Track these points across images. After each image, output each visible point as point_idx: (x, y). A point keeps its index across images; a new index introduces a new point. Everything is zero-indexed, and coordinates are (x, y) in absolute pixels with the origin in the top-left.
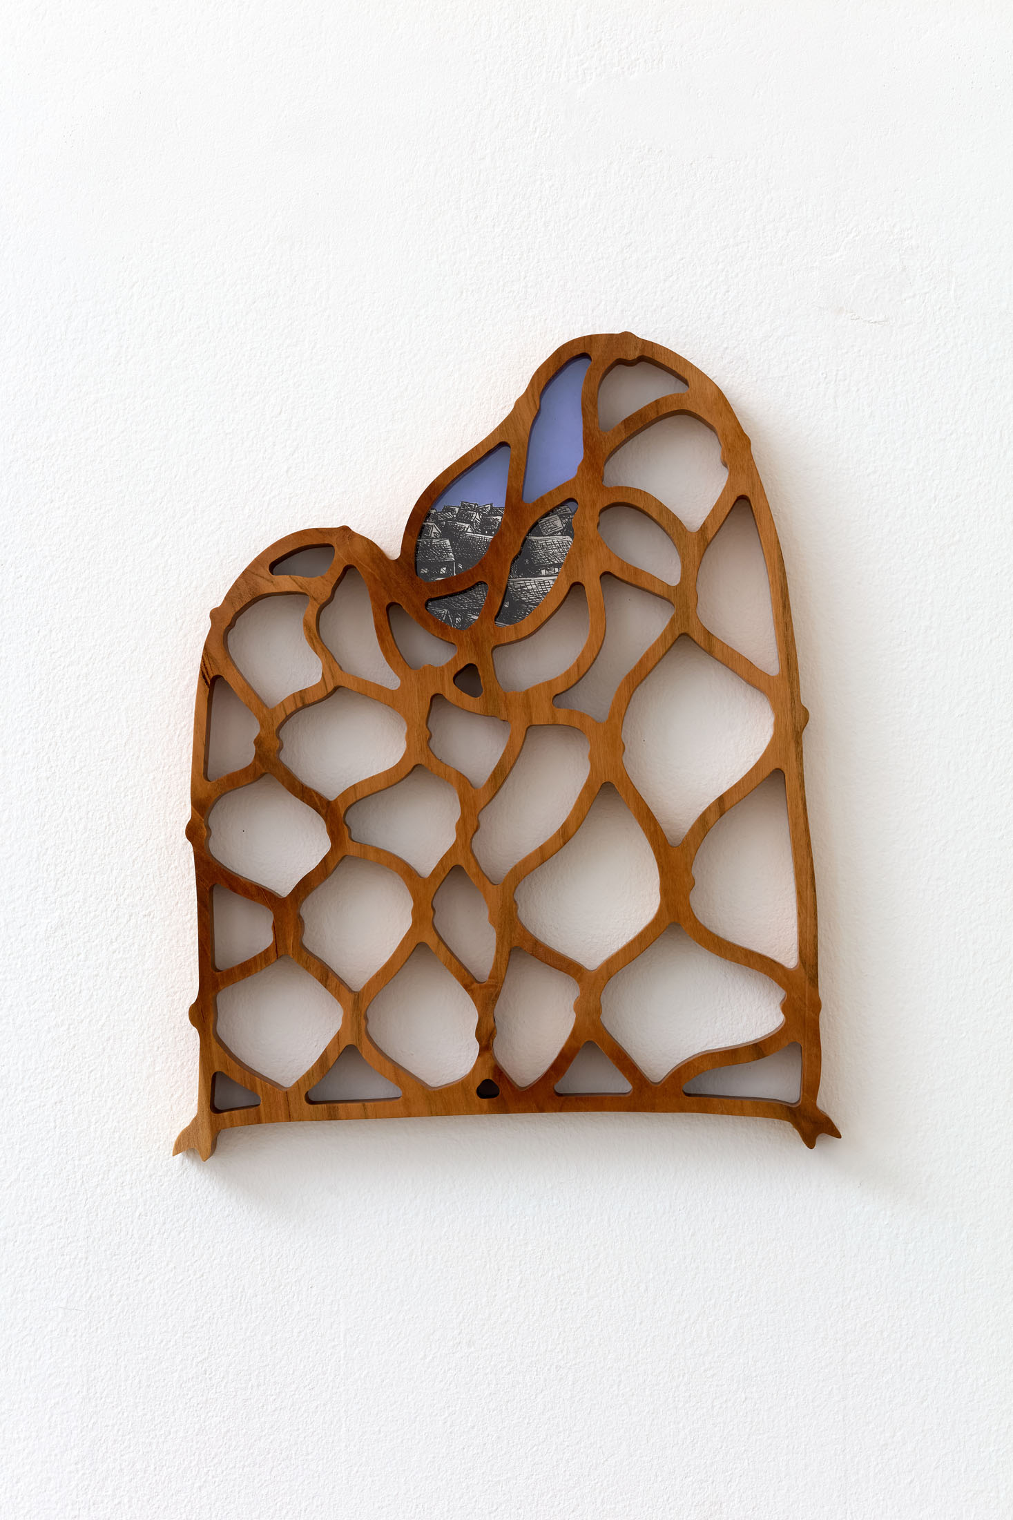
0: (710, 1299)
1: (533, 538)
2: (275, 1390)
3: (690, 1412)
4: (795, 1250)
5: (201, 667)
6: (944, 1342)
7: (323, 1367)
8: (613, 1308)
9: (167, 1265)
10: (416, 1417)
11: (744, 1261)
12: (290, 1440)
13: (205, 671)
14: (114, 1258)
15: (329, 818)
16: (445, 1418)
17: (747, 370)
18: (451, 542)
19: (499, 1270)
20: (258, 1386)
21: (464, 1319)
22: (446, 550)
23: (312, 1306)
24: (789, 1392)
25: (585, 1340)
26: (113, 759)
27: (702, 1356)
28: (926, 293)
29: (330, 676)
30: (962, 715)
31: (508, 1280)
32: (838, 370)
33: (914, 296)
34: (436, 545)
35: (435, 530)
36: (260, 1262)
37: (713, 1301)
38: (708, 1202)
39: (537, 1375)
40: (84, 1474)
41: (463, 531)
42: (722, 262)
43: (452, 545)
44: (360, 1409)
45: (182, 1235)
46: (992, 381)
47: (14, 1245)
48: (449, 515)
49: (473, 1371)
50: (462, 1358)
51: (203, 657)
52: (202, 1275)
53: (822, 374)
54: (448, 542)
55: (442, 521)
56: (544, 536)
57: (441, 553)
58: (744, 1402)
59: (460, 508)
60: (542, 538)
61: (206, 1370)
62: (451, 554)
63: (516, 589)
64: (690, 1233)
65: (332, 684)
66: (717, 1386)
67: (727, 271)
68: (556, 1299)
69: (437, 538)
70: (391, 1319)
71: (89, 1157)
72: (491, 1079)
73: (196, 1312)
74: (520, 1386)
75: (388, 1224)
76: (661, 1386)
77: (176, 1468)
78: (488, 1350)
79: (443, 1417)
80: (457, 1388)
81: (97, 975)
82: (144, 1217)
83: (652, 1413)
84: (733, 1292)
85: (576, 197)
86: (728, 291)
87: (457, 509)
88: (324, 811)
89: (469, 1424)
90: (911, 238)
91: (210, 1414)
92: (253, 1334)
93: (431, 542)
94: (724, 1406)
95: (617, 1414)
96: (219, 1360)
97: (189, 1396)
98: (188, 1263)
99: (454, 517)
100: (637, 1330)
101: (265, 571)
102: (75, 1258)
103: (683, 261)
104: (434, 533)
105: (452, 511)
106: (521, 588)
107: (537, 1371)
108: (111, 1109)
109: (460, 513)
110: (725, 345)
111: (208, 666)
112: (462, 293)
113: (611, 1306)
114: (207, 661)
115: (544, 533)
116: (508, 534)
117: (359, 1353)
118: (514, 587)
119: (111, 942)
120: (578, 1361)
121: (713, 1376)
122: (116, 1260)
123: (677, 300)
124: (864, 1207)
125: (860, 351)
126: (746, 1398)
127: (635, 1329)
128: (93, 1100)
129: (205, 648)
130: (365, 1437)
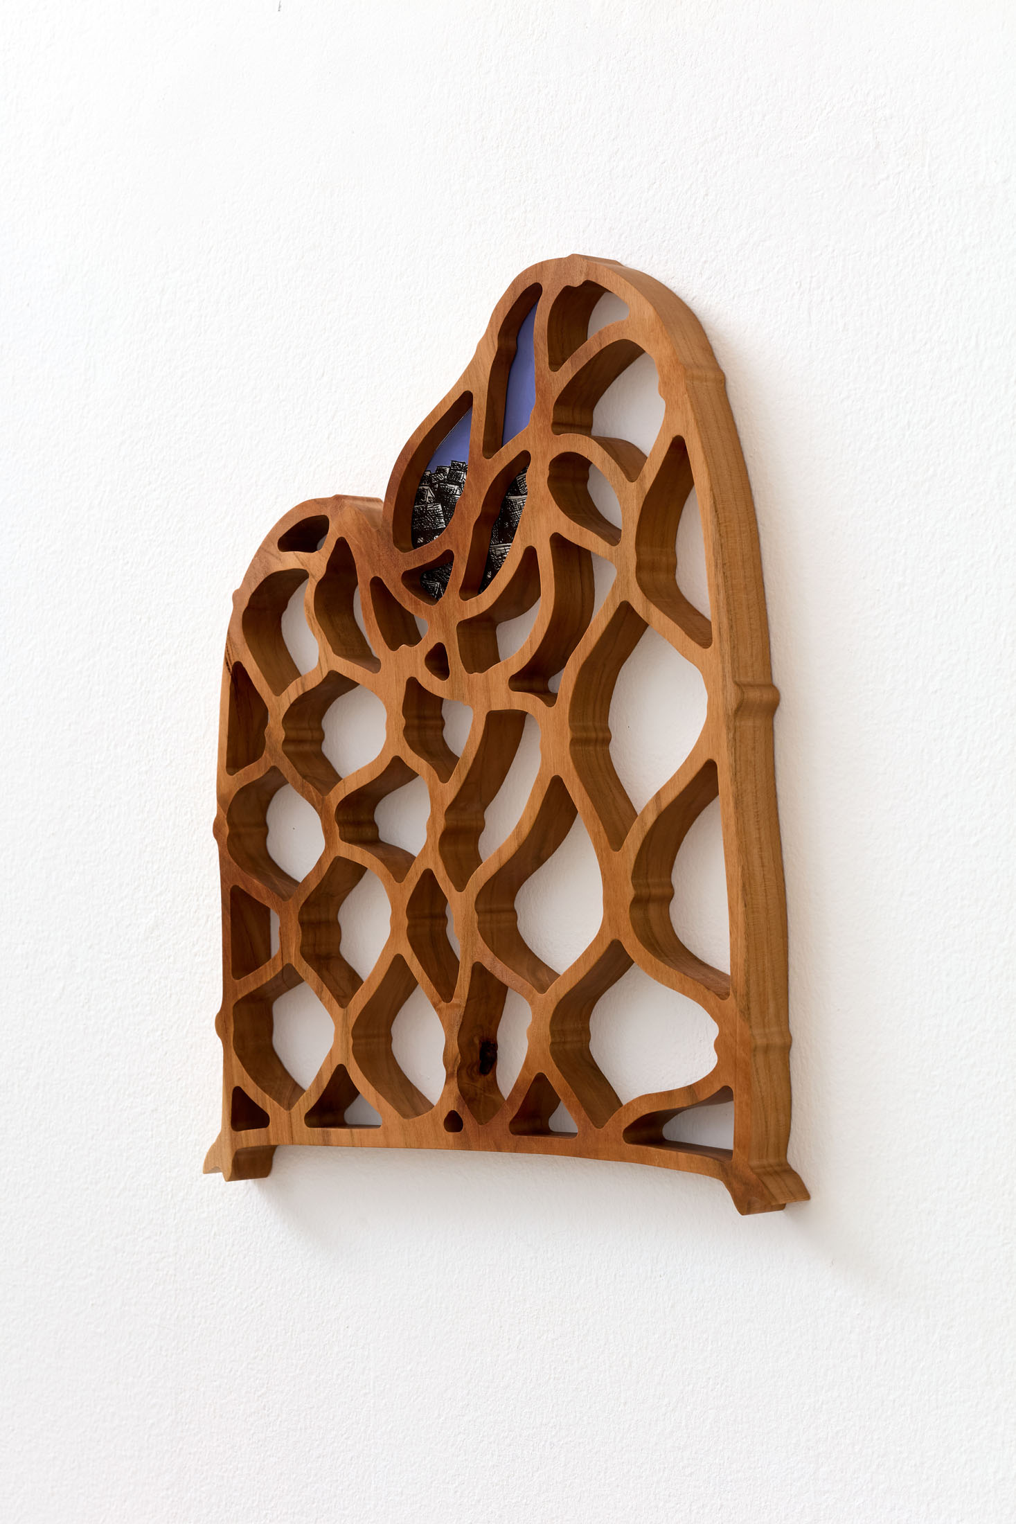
0: (689, 1384)
1: (512, 498)
2: (319, 1435)
3: (669, 1514)
4: (768, 1336)
5: (225, 654)
6: (915, 1465)
7: (356, 1416)
8: (600, 1383)
9: (235, 1289)
10: (432, 1483)
11: (720, 1344)
12: (330, 1491)
13: (227, 657)
14: (196, 1277)
15: (323, 815)
16: (456, 1487)
17: (724, 285)
18: (442, 507)
19: (501, 1327)
20: (306, 1429)
21: (471, 1379)
22: (438, 516)
23: (348, 1348)
24: (763, 1505)
25: (576, 1416)
26: (195, 752)
27: (681, 1451)
28: (899, 173)
29: (324, 659)
30: (936, 692)
31: (509, 1339)
32: (812, 277)
33: (888, 178)
34: (431, 511)
35: (429, 495)
36: (306, 1295)
37: (691, 1386)
38: (687, 1269)
39: (533, 1451)
40: (173, 1501)
41: (452, 494)
42: (702, 160)
43: (444, 510)
44: (385, 1467)
45: (247, 1259)
46: (968, 274)
47: (122, 1256)
48: (442, 477)
49: (479, 1438)
50: (470, 1422)
51: (226, 644)
52: (262, 1304)
53: (797, 283)
54: (440, 507)
55: (435, 484)
56: (522, 495)
57: (434, 519)
58: (719, 1510)
59: (450, 468)
60: (520, 497)
61: (265, 1406)
62: (443, 521)
63: (498, 557)
64: (670, 1305)
65: (327, 668)
66: (695, 1487)
67: (707, 171)
68: (550, 1366)
69: (431, 503)
70: (411, 1370)
71: (177, 1170)
72: (455, 1110)
73: (257, 1342)
74: (520, 1460)
75: (409, 1265)
76: (644, 1478)
77: (242, 1506)
78: (492, 1417)
79: (454, 1485)
80: (465, 1455)
81: (182, 979)
82: (218, 1237)
83: (636, 1510)
84: (709, 1379)
85: (569, 104)
86: (707, 195)
87: (448, 469)
88: (319, 808)
89: (476, 1498)
90: (885, 106)
91: (268, 1453)
92: (301, 1372)
93: (426, 508)
94: (701, 1512)
95: (604, 1505)
96: (275, 1396)
97: (252, 1432)
98: (251, 1290)
99: (445, 479)
100: (622, 1411)
101: (274, 548)
102: (167, 1274)
103: (665, 164)
104: (429, 497)
105: (444, 471)
106: (502, 555)
107: (533, 1446)
108: (193, 1120)
109: (451, 474)
110: (704, 259)
111: (230, 652)
112: (471, 225)
113: (598, 1381)
114: (229, 647)
115: (522, 492)
116: (471, 496)
117: (386, 1405)
118: (496, 555)
119: (194, 945)
120: (570, 1439)
121: (691, 1474)
122: (197, 1279)
123: (660, 211)
124: (835, 1291)
125: (834, 251)
126: (722, 1506)
127: (620, 1409)
128: (180, 1110)
129: (229, 633)
130: (391, 1498)
